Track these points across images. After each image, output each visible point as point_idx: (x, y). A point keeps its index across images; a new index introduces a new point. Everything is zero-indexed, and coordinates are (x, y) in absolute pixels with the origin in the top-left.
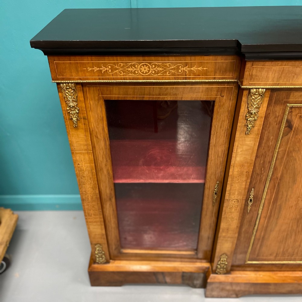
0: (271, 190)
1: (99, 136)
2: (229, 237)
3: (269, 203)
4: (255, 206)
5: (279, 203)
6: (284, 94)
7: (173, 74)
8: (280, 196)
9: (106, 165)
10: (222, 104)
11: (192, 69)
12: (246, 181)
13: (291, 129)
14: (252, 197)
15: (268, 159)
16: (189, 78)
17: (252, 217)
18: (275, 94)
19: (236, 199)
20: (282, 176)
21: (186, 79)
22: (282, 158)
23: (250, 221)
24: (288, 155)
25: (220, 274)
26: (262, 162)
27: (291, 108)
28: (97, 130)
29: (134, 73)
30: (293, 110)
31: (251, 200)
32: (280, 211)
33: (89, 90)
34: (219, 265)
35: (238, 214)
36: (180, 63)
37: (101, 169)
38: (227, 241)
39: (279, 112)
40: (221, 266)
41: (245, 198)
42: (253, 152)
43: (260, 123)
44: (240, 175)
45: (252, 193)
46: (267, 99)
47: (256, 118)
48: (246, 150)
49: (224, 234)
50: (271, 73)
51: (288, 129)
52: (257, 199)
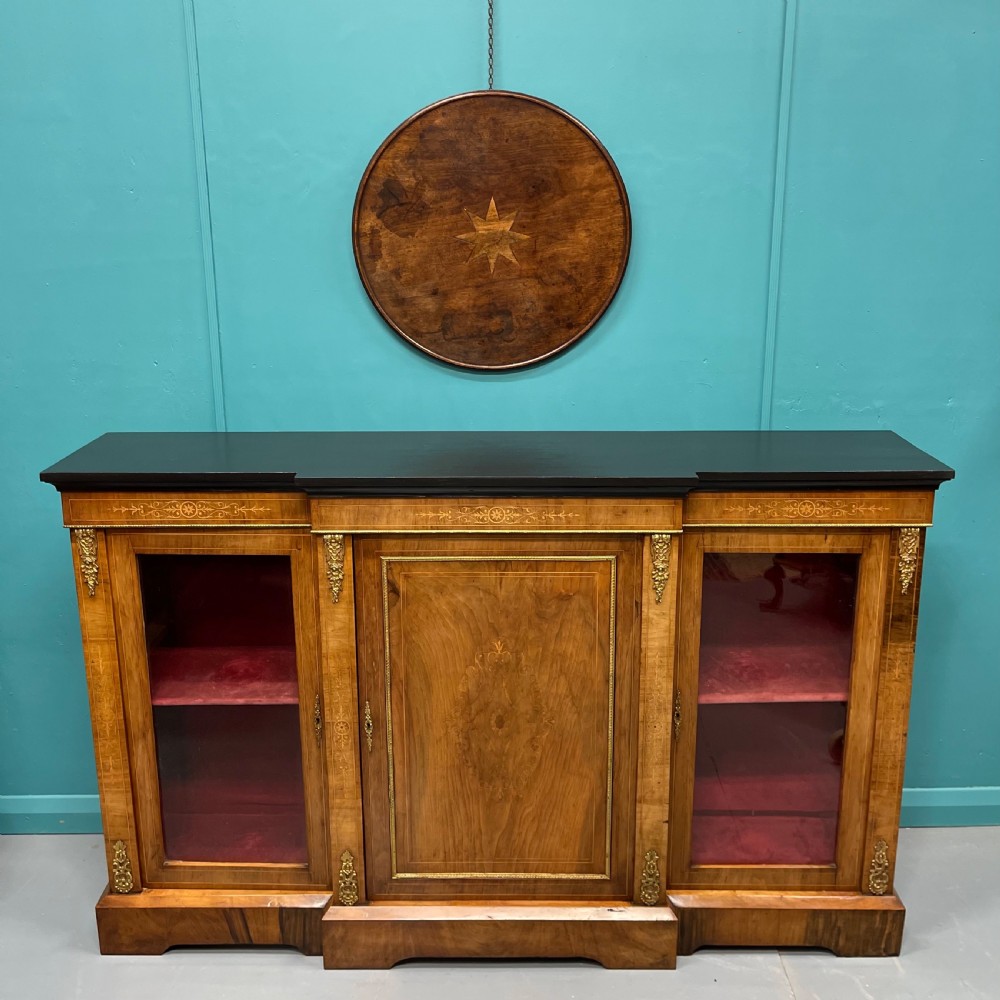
0: (396, 704)
1: (127, 614)
2: (346, 808)
3: (401, 731)
4: (379, 737)
5: (417, 733)
6: (373, 542)
7: (227, 517)
8: (415, 718)
9: (137, 665)
11: (252, 509)
12: (351, 685)
13: (399, 595)
14: (368, 717)
15: (378, 646)
16: (249, 522)
17: (380, 762)
18: (362, 542)
19: (344, 723)
20: (407, 675)
21: (244, 522)
22: (399, 644)
23: (378, 772)
24: (405, 637)
25: (348, 904)
26: (370, 651)
27: (389, 563)
28: (124, 602)
29: (175, 514)
30: (392, 566)
31: (369, 725)
32: (423, 750)
33: (115, 540)
34: (341, 878)
35: (352, 753)
36: (235, 501)
37: (130, 673)
38: (345, 817)
39: (373, 569)
40: (345, 883)
41: (356, 720)
42: (350, 632)
43: (349, 584)
44: (341, 673)
45: (368, 710)
46: (350, 550)
47: (341, 577)
48: (340, 629)
49: (338, 801)
50: (344, 514)
51: (394, 596)
52: (378, 722)
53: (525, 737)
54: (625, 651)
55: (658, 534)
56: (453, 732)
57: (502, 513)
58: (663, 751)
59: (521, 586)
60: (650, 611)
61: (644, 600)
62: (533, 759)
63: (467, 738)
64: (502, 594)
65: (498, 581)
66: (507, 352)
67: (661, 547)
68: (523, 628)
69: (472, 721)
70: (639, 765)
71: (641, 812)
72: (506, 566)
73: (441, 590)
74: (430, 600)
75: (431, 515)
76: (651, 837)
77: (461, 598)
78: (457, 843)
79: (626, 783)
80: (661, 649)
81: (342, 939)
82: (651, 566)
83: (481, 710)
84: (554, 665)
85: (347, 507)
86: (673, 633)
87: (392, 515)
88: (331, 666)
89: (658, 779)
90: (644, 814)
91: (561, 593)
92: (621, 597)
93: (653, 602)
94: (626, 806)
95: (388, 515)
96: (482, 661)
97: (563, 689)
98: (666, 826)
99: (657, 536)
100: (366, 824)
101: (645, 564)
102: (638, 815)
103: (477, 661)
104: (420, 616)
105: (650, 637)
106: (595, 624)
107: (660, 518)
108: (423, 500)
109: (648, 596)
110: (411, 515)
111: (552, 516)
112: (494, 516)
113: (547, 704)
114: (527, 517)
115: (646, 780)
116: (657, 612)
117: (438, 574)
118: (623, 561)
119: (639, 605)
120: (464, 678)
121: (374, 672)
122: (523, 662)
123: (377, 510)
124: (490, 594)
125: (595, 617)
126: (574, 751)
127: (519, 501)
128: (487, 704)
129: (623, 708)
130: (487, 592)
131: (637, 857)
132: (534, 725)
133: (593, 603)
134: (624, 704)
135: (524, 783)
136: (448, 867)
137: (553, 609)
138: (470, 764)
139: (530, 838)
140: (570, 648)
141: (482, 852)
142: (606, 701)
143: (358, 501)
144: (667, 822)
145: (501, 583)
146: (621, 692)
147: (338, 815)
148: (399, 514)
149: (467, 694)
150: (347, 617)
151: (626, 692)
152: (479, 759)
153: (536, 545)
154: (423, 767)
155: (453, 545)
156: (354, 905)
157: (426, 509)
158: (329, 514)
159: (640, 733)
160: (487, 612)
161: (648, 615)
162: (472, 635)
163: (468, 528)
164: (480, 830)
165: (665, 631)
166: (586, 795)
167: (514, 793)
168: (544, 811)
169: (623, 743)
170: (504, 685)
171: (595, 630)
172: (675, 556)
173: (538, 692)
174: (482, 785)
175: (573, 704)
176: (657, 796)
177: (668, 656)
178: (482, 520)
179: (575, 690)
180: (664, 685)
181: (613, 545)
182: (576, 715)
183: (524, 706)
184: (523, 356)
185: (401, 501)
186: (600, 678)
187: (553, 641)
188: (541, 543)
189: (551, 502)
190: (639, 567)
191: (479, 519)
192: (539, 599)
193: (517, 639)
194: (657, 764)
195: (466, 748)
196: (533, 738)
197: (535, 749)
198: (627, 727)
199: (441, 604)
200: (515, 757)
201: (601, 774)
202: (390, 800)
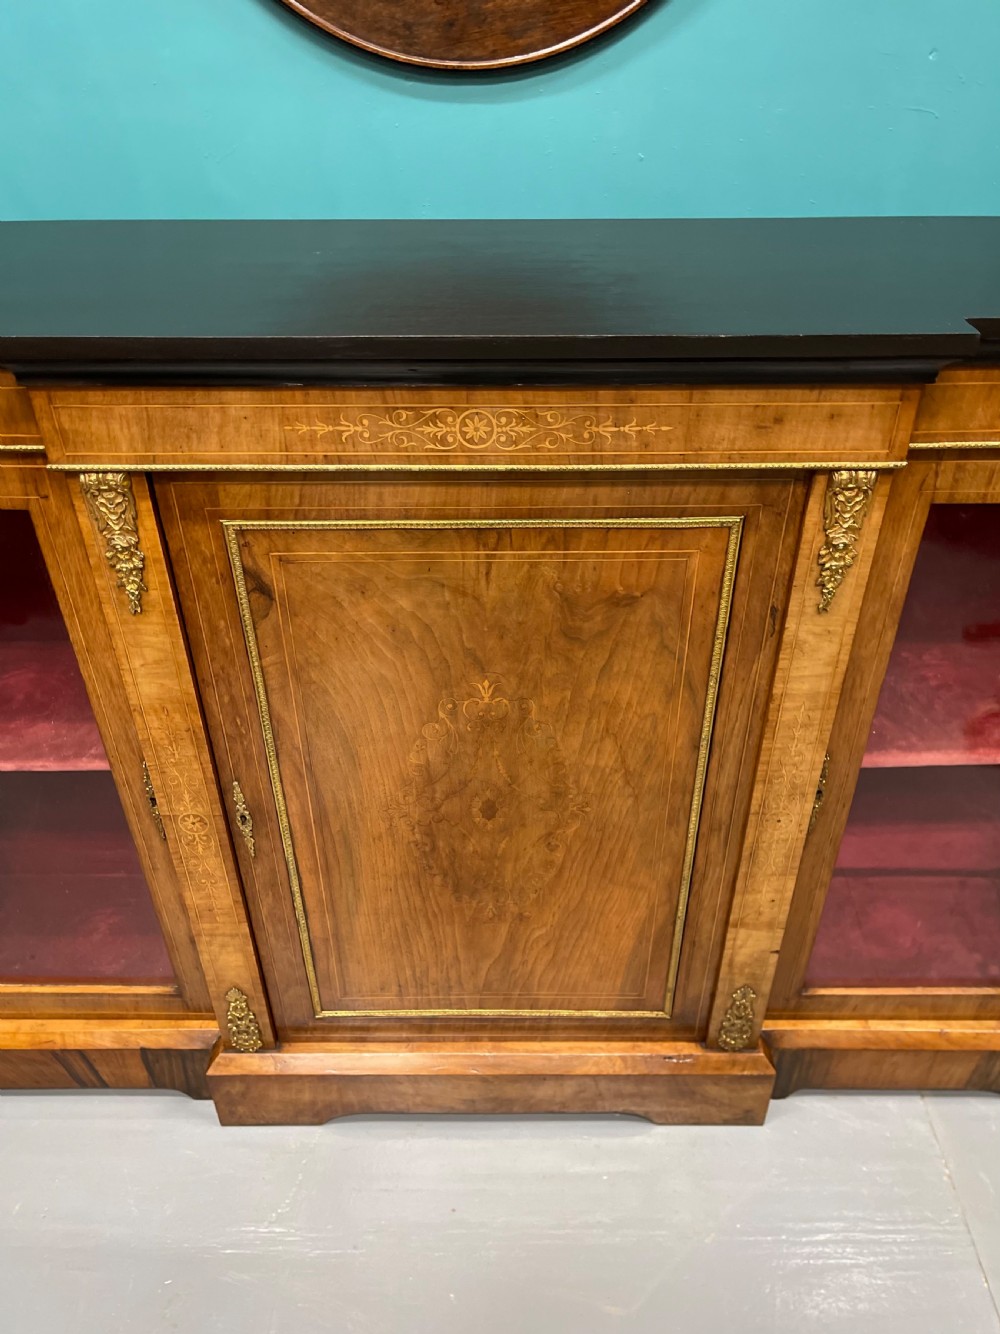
0: (293, 785)
2: (224, 935)
3: (307, 826)
4: (267, 835)
5: (335, 828)
6: (198, 491)
8: (330, 805)
10: (53, 520)
12: (198, 757)
13: (271, 598)
14: (241, 807)
15: (241, 692)
17: (273, 871)
18: (172, 489)
19: (195, 816)
20: (306, 738)
22: (284, 687)
23: (273, 885)
24: (298, 679)
25: (246, 1051)
26: (226, 699)
27: (241, 533)
30: (249, 538)
31: (243, 817)
32: (350, 853)
34: (231, 1021)
35: (220, 859)
38: (223, 946)
39: (209, 547)
40: (237, 1026)
41: (219, 812)
42: (178, 665)
43: (158, 577)
44: (174, 740)
45: (238, 795)
46: (146, 506)
47: (137, 563)
48: (156, 662)
49: (207, 926)
50: (116, 427)
51: (262, 599)
52: (261, 814)
53: (537, 831)
54: (738, 696)
55: (849, 470)
56: (402, 826)
57: (490, 424)
58: (787, 857)
59: (530, 579)
60: (801, 625)
61: (793, 607)
62: (548, 864)
63: (429, 833)
64: (490, 594)
65: (483, 570)
66: (499, 26)
67: (849, 500)
68: (534, 657)
69: (437, 809)
70: (740, 875)
71: (735, 939)
72: (499, 539)
73: (362, 588)
74: (339, 604)
75: (322, 429)
76: (747, 970)
77: (404, 603)
78: (418, 974)
79: (712, 896)
80: (813, 696)
81: (243, 1095)
82: (821, 538)
83: (454, 793)
84: (595, 721)
85: (119, 410)
86: (843, 667)
87: (230, 429)
88: (153, 727)
89: (770, 896)
90: (739, 942)
91: (616, 592)
92: (742, 599)
93: (810, 610)
94: (708, 928)
95: (221, 427)
96: (453, 714)
97: (608, 757)
98: (776, 956)
99: (845, 475)
100: (262, 953)
101: (807, 535)
102: (728, 944)
103: (442, 715)
104: (322, 637)
105: (794, 673)
106: (682, 649)
107: (857, 434)
108: (299, 394)
109: (803, 598)
110: (274, 429)
111: (607, 430)
112: (470, 430)
113: (576, 782)
114: (548, 434)
115: (750, 898)
116: (818, 630)
117: (352, 557)
118: (758, 527)
119: (780, 615)
120: (418, 743)
121: (241, 735)
122: (534, 716)
123: (192, 416)
124: (464, 594)
125: (683, 637)
126: (623, 854)
127: (530, 394)
128: (465, 784)
129: (722, 790)
130: (459, 591)
131: (718, 993)
132: (552, 815)
133: (682, 610)
134: (724, 782)
135: (533, 896)
136: (406, 1003)
137: (596, 623)
138: (435, 871)
139: (540, 969)
140: (627, 692)
141: (461, 984)
142: (689, 779)
143: (143, 394)
144: (777, 952)
145: (488, 574)
146: (721, 766)
147: (210, 944)
148: (246, 426)
149: (426, 769)
150: (167, 640)
151: (730, 767)
152: (452, 864)
153: (566, 494)
154: (353, 875)
155: (380, 496)
156: (257, 1052)
157: (308, 416)
158: (81, 427)
159: (750, 831)
160: (460, 630)
161: (796, 636)
162: (432, 670)
163: (409, 460)
164: (457, 958)
165: (828, 665)
166: (642, 912)
167: (515, 909)
168: (566, 934)
169: (714, 843)
170: (496, 753)
171: (680, 660)
172: (877, 516)
173: (562, 764)
174: (459, 899)
175: (627, 783)
176: (764, 918)
177: (826, 708)
178: (443, 441)
179: (632, 763)
180: (808, 756)
181: (739, 494)
182: (630, 801)
183: (535, 786)
184: (537, 35)
185: (246, 395)
186: (682, 740)
187: (594, 681)
188: (578, 491)
189: (606, 398)
190: (791, 540)
191: (434, 439)
192: (568, 603)
193: (521, 677)
194: (773, 874)
195: (427, 849)
196: (550, 834)
197: (552, 849)
198: (725, 817)
199: (366, 614)
200: (517, 859)
201: (669, 886)
202: (297, 922)
